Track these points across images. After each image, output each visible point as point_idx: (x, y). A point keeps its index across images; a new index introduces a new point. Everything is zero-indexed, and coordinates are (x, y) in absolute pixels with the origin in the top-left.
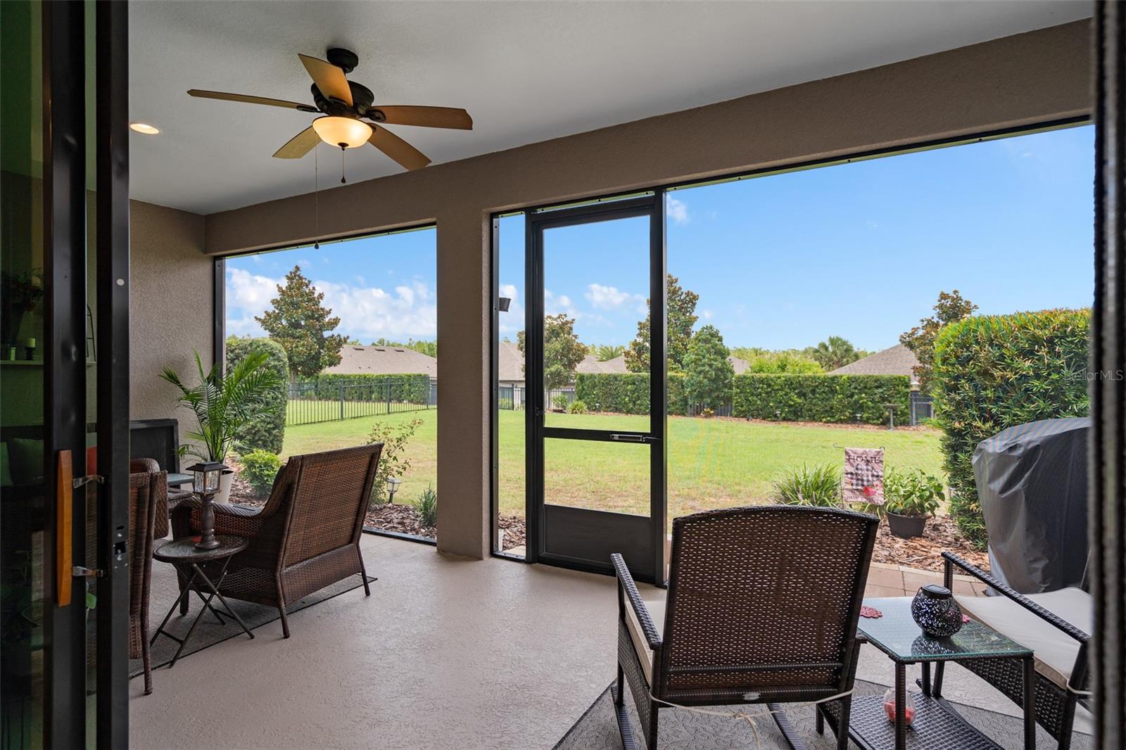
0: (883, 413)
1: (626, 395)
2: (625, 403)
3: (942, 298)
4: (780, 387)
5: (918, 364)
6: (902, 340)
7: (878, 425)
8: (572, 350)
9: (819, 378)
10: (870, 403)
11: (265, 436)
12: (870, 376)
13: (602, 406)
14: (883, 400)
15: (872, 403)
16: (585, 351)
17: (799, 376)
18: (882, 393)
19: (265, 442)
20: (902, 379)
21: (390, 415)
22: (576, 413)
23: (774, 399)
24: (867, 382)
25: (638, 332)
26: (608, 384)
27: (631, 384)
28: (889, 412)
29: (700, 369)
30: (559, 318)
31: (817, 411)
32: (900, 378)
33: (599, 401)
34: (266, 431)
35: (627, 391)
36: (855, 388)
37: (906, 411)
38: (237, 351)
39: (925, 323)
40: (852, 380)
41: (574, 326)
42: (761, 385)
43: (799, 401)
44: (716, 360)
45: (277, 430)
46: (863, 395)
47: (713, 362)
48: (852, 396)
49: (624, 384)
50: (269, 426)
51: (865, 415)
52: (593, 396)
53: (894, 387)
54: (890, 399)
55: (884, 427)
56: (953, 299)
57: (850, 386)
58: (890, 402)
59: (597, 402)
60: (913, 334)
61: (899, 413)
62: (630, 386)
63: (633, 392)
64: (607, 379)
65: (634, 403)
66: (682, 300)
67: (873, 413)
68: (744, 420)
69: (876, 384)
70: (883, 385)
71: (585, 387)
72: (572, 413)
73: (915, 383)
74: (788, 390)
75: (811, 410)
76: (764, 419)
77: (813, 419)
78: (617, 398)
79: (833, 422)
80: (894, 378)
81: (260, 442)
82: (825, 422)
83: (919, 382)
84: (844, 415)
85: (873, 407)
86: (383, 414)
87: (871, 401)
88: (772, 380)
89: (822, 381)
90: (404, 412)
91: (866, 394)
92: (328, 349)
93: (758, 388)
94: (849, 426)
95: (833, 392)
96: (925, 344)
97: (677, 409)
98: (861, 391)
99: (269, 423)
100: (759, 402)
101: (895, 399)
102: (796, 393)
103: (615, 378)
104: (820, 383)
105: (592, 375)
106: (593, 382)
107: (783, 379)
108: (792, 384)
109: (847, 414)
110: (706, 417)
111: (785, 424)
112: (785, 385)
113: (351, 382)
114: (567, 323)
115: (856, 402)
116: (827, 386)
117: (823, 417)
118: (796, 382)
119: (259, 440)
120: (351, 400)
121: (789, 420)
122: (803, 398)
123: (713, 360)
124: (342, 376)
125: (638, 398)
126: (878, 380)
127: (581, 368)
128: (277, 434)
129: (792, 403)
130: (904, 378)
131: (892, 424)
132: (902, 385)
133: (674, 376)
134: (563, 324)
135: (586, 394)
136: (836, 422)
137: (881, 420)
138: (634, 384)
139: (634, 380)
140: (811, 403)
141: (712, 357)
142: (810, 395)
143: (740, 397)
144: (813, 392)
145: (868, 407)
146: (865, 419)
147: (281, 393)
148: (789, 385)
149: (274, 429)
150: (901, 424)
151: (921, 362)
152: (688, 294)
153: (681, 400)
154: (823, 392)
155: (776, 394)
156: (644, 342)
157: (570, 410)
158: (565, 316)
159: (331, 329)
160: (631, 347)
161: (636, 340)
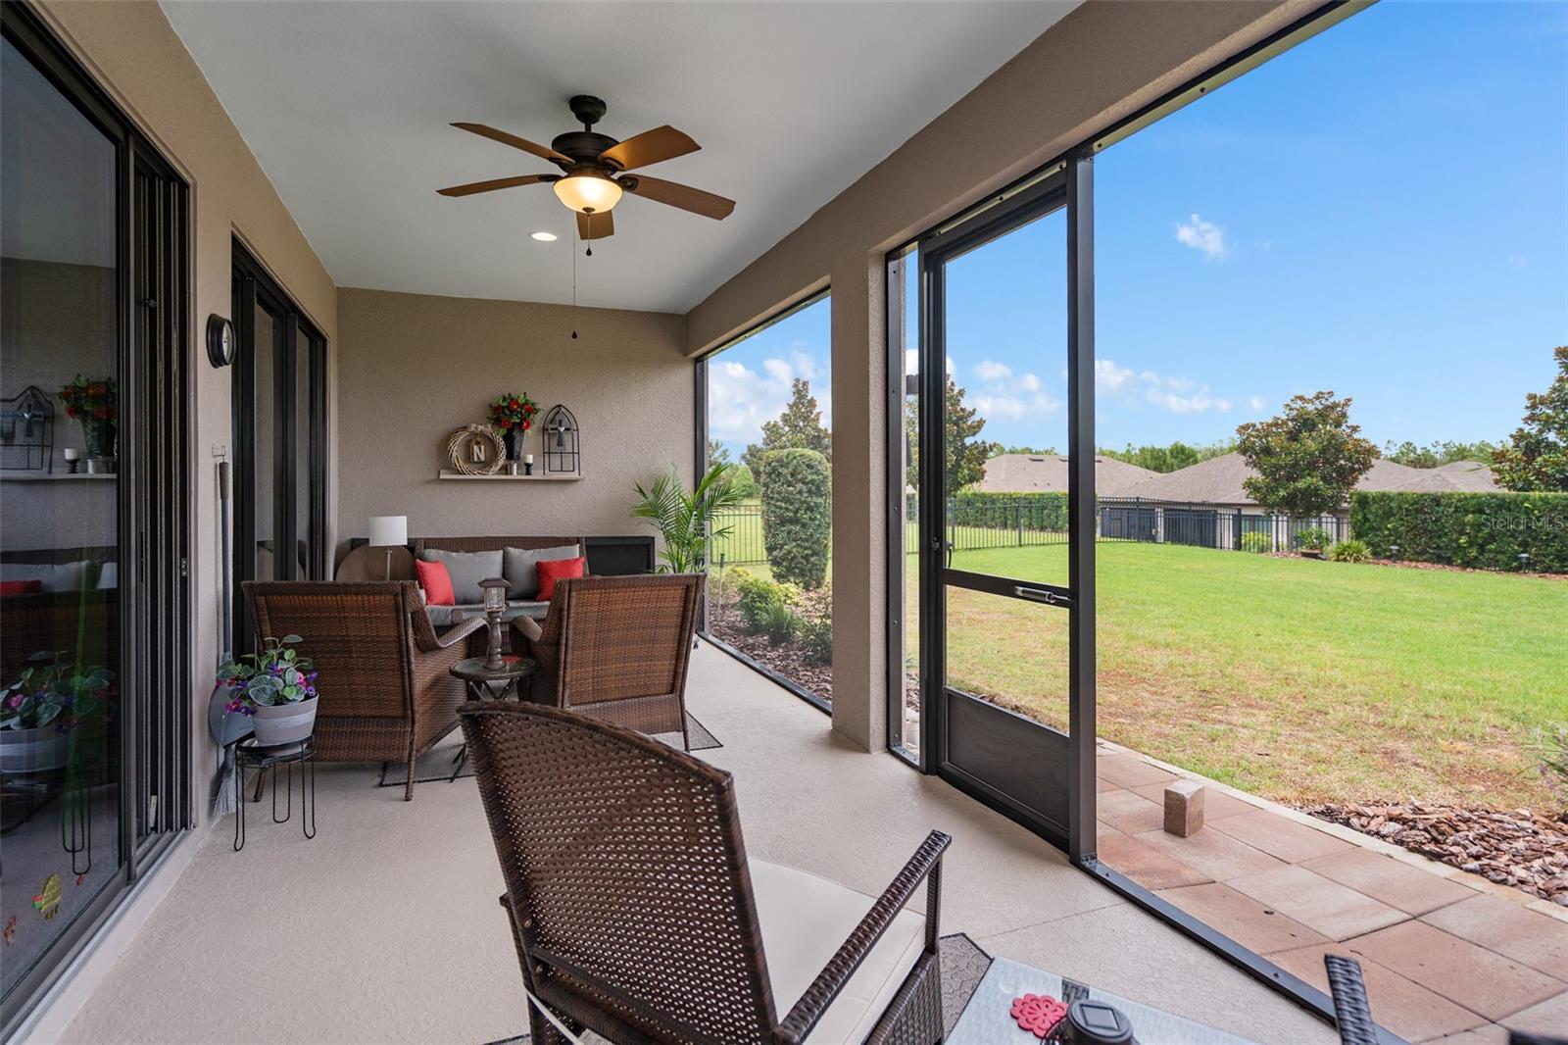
1: (1462, 533)
2: (1459, 546)
8: (1343, 451)
11: (802, 563)
13: (1406, 551)
16: (1372, 452)
19: (802, 570)
21: (1022, 549)
22: (1345, 560)
25: (1527, 413)
26: (1419, 511)
27: (1473, 513)
30: (1317, 398)
33: (1398, 541)
34: (802, 557)
35: (1465, 524)
38: (773, 464)
41: (1349, 411)
45: (815, 558)
49: (1456, 511)
50: (806, 552)
52: (1386, 532)
59: (1395, 544)
62: (1470, 516)
63: (1479, 527)
64: (1416, 503)
65: (1481, 547)
71: (1370, 516)
72: (1338, 560)
78: (1439, 537)
81: (797, 571)
86: (1012, 547)
90: (1044, 544)
92: (968, 460)
99: (806, 549)
103: (1436, 500)
105: (1384, 494)
106: (1387, 508)
113: (993, 502)
114: (1335, 406)
119: (796, 567)
120: (993, 527)
124: (983, 496)
125: (1491, 539)
127: (1368, 484)
128: (817, 562)
134: (1327, 407)
135: (1372, 529)
138: (1480, 511)
139: (1479, 504)
147: (820, 513)
149: (812, 555)
156: (1541, 432)
157: (1333, 555)
158: (1331, 393)
159: (974, 434)
160: (1511, 443)
161: (1521, 430)
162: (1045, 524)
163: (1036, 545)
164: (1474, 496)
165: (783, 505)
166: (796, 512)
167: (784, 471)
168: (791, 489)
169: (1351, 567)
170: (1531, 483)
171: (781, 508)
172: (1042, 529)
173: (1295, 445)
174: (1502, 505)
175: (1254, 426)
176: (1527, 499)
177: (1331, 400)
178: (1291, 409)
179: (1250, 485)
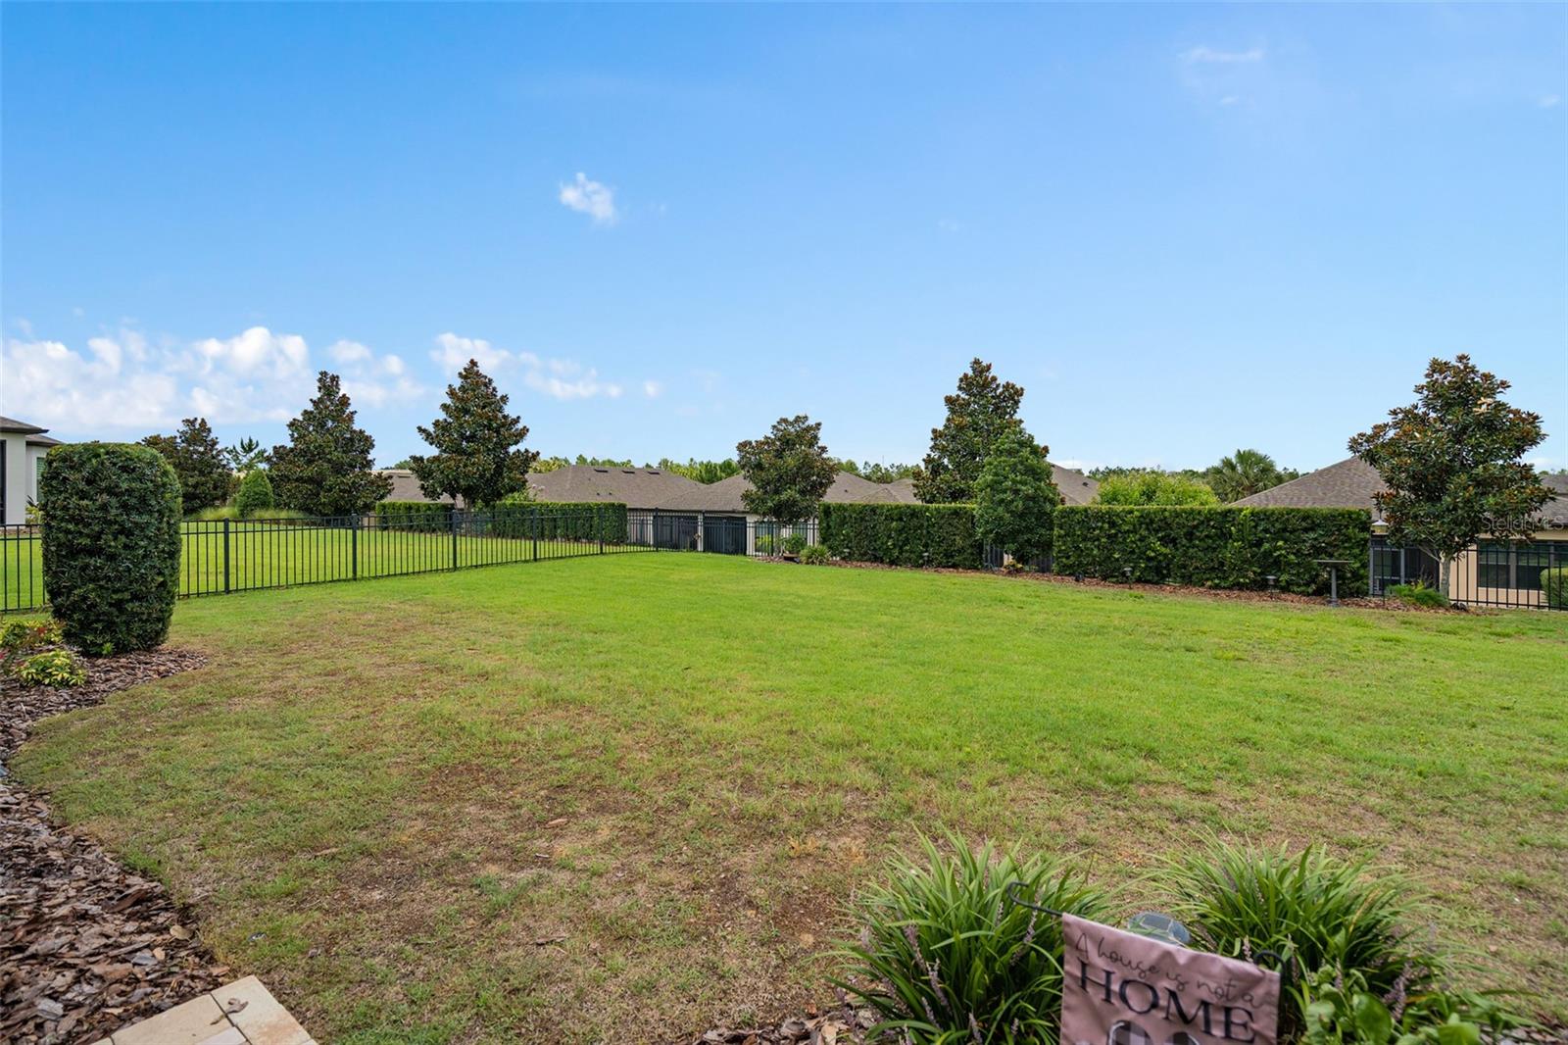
0: (1317, 575)
1: (889, 537)
2: (888, 548)
3: (1434, 371)
4: (1131, 528)
5: (1384, 489)
6: (1354, 445)
7: (1308, 595)
8: (815, 467)
9: (1199, 513)
10: (1292, 557)
12: (1293, 510)
13: (854, 553)
14: (1317, 551)
15: (1297, 557)
16: (836, 470)
17: (1165, 510)
18: (1316, 539)
20: (1354, 516)
21: (536, 564)
22: (813, 563)
23: (1120, 547)
24: (1288, 519)
25: (931, 444)
26: (862, 519)
27: (896, 520)
28: (1330, 573)
29: (998, 497)
30: (796, 421)
31: (1197, 568)
32: (1350, 513)
33: (849, 545)
35: (890, 530)
36: (1266, 531)
37: (1362, 571)
39: (1400, 416)
40: (1257, 516)
41: (821, 434)
42: (1100, 524)
43: (1163, 550)
44: (1024, 483)
46: (1280, 543)
47: (1019, 486)
48: (1259, 543)
49: (886, 519)
51: (1284, 577)
52: (841, 538)
53: (1339, 530)
54: (1330, 550)
55: (1319, 599)
56: (1457, 372)
57: (1255, 527)
58: (1331, 556)
59: (847, 547)
60: (1376, 435)
61: (1349, 575)
62: (895, 523)
63: (900, 532)
64: (861, 512)
65: (901, 548)
66: (998, 397)
67: (1298, 575)
68: (1071, 579)
69: (1304, 524)
70: (1318, 525)
71: (831, 524)
72: (807, 563)
73: (1380, 524)
74: (1146, 533)
75: (1184, 567)
76: (1104, 579)
77: (1188, 581)
78: (876, 541)
79: (1224, 588)
80: (1339, 515)
82: (1210, 587)
83: (1387, 520)
84: (1244, 577)
85: (1298, 564)
87: (1294, 554)
88: (1118, 515)
89: (1206, 517)
90: (562, 557)
91: (1286, 541)
92: (509, 469)
93: (1094, 530)
94: (1253, 594)
95: (1225, 536)
96: (1399, 455)
97: (965, 559)
98: (1276, 538)
100: (1095, 552)
101: (1341, 551)
102: (1160, 539)
103: (873, 510)
104: (1203, 522)
105: (840, 506)
106: (842, 517)
107: (1137, 513)
108: (1152, 522)
109: (1251, 575)
110: (1010, 573)
111: (1138, 590)
112: (1141, 524)
114: (809, 429)
115: (1268, 554)
116: (1213, 527)
117: (1207, 580)
118: (1161, 520)
121: (1147, 582)
122: (1171, 545)
123: (1021, 482)
125: (906, 541)
126: (1308, 517)
127: (832, 496)
129: (1153, 554)
130: (1359, 514)
131: (1334, 595)
132: (1354, 527)
133: (960, 509)
134: (803, 430)
135: (833, 534)
136: (1230, 588)
137: (1314, 587)
138: (901, 519)
140: (1185, 554)
141: (1018, 478)
142: (1184, 541)
143: (1064, 543)
144: (1190, 536)
145: (1288, 564)
146: (1283, 584)
148: (1147, 524)
150: (1352, 595)
151: (1391, 485)
152: (1007, 386)
153: (971, 546)
154: (1207, 536)
155: (1125, 539)
156: (940, 457)
157: (804, 559)
158: (806, 418)
159: (516, 443)
160: (923, 466)
161: (929, 455)
162: (579, 534)
163: (553, 558)
164: (897, 507)
165: (71, 527)
166: (98, 537)
167: (73, 476)
168: (85, 502)
169: (817, 569)
170: (934, 496)
171: (68, 532)
172: (577, 539)
173: (780, 462)
174: (914, 513)
175: (750, 443)
176: (928, 509)
177: (806, 424)
178: (778, 430)
179: (746, 496)
